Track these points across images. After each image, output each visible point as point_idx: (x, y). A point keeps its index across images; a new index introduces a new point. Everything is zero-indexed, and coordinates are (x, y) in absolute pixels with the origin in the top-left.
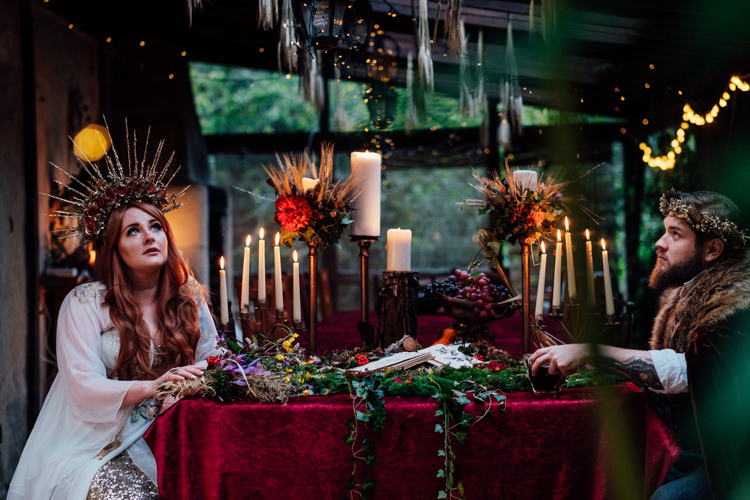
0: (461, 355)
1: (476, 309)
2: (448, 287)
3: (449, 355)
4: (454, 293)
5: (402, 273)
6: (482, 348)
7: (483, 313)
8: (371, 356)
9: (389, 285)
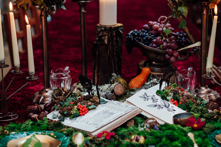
0: (160, 101)
1: (167, 56)
2: (144, 36)
3: (150, 102)
4: (149, 41)
5: (111, 27)
6: (175, 93)
7: (172, 59)
8: (90, 105)
9: (102, 36)
